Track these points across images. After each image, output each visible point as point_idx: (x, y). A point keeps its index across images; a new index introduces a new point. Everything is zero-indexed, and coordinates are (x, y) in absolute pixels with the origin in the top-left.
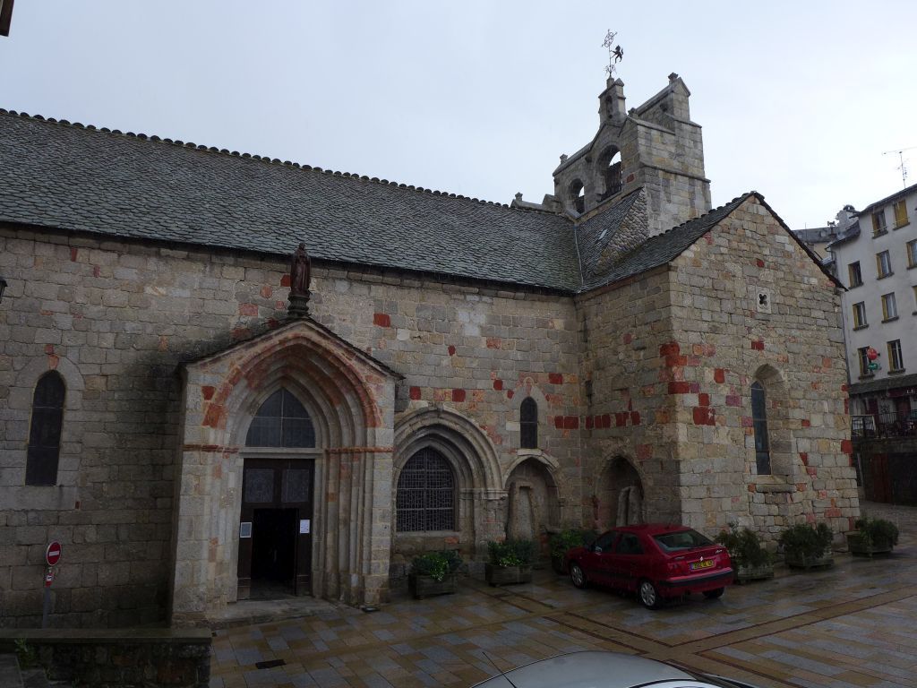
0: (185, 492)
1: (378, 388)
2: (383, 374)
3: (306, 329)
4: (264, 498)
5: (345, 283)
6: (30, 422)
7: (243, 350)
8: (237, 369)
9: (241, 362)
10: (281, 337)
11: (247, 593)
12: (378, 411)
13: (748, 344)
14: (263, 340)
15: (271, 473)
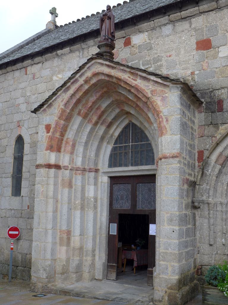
0: (37, 196)
1: (163, 99)
2: (165, 85)
3: (99, 66)
4: (125, 206)
5: (170, 27)
6: (13, 163)
7: (63, 94)
8: (62, 109)
9: (63, 103)
10: (84, 78)
11: (114, 275)
12: (165, 120)
14: (72, 83)
15: (129, 186)
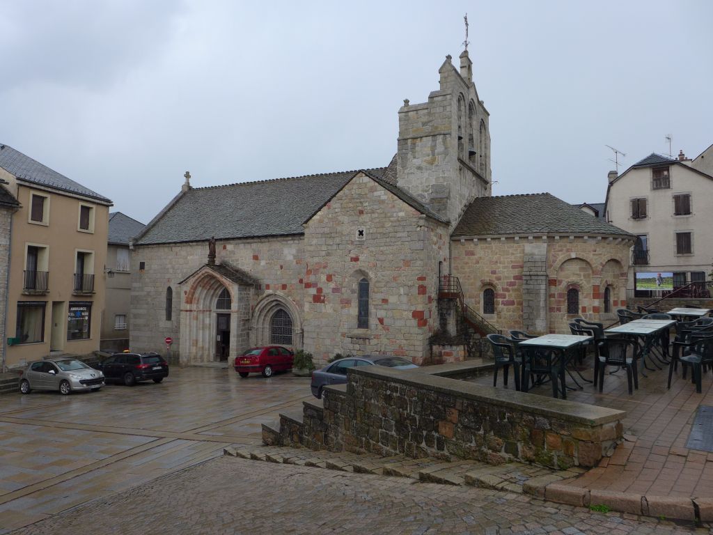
6: (166, 302)
7: (192, 279)
9: (192, 282)
13: (348, 259)
14: (197, 274)
